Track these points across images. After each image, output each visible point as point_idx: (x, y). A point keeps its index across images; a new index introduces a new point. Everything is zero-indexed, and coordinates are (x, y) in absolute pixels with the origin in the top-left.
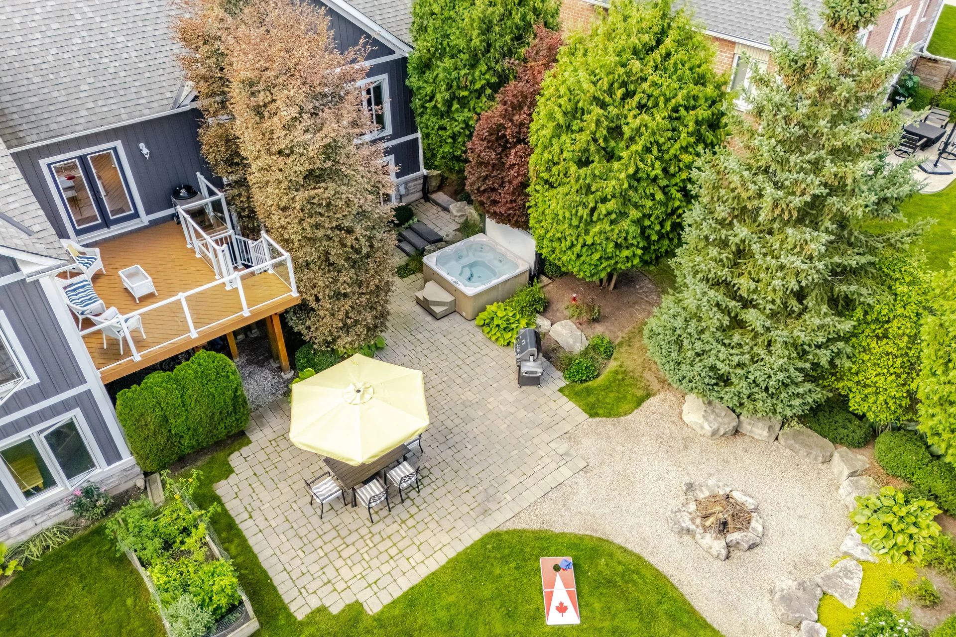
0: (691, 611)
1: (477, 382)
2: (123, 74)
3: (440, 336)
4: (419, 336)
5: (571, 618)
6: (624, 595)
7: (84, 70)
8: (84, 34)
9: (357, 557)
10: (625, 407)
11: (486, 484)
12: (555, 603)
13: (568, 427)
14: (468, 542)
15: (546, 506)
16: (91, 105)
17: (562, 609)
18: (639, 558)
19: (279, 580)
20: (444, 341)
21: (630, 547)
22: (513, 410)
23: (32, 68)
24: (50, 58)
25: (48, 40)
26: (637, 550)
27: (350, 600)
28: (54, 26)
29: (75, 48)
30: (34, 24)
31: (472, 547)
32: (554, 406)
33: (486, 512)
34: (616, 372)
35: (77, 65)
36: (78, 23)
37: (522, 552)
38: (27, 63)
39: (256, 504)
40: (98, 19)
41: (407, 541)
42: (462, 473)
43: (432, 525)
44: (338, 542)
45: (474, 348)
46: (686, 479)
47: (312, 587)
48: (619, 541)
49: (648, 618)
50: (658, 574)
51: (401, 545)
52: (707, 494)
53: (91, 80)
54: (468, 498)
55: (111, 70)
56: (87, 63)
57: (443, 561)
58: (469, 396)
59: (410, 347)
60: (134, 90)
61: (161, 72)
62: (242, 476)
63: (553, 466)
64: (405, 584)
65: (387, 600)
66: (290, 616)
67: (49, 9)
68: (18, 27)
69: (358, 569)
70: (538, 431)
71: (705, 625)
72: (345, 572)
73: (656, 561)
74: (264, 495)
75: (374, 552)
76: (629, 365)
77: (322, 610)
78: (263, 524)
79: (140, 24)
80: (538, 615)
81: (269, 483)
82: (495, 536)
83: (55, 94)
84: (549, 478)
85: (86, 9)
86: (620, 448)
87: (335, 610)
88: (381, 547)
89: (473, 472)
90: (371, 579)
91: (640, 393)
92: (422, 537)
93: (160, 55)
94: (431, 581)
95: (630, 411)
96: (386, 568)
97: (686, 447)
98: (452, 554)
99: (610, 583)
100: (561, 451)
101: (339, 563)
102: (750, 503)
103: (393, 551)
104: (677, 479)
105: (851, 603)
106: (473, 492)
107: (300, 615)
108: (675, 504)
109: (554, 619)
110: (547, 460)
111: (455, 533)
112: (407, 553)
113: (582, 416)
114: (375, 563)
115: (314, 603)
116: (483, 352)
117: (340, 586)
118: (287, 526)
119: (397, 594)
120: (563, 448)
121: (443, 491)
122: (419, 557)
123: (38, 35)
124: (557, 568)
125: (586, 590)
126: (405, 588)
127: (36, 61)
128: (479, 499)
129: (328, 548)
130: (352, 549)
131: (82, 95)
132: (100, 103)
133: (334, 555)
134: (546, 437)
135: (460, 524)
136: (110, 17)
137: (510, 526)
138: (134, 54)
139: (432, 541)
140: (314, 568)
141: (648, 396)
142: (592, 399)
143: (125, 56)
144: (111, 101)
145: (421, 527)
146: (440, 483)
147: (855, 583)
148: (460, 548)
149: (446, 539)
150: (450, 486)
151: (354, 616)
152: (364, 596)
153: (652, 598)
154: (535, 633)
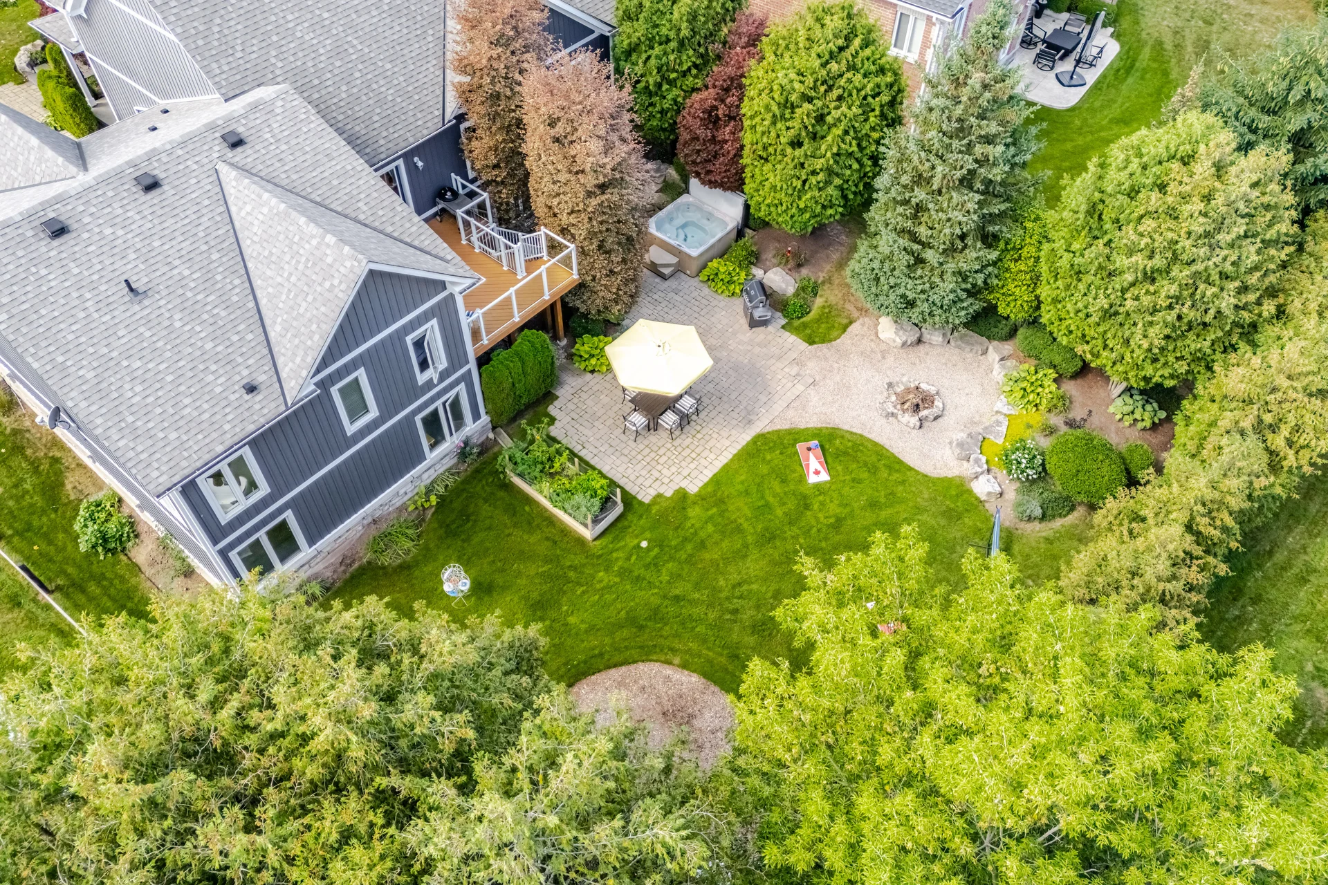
0: (900, 462)
2: (399, 100)
3: (672, 294)
4: (656, 297)
5: (824, 477)
6: (855, 459)
7: (371, 102)
8: (360, 67)
9: (670, 462)
10: (834, 333)
11: (744, 403)
12: (812, 470)
13: (795, 356)
14: (744, 443)
15: (791, 413)
16: (385, 134)
17: (817, 472)
18: (861, 436)
20: (676, 297)
21: (854, 430)
22: (749, 348)
23: (334, 108)
24: (344, 95)
25: (337, 79)
26: (859, 432)
27: (677, 487)
28: (338, 63)
29: (358, 82)
30: (322, 65)
31: (747, 445)
32: (780, 341)
33: (750, 422)
34: (824, 307)
35: (364, 98)
36: (354, 57)
37: (782, 444)
38: (329, 103)
39: (583, 439)
40: (367, 50)
41: (700, 448)
42: (725, 399)
43: (715, 436)
44: (653, 455)
45: (704, 301)
46: (887, 380)
47: (647, 483)
48: (846, 427)
49: (873, 470)
50: (876, 444)
51: (698, 451)
52: (902, 388)
53: (378, 111)
54: (734, 415)
55: (390, 98)
56: (371, 95)
57: (730, 456)
59: (652, 307)
60: (411, 113)
61: (425, 92)
62: (565, 421)
63: (790, 384)
64: (708, 474)
65: (701, 484)
66: (641, 503)
67: (329, 48)
68: (312, 70)
69: (673, 469)
70: (773, 361)
71: (910, 469)
72: (665, 472)
73: (874, 436)
74: (586, 432)
75: (680, 458)
76: (833, 300)
77: (660, 495)
78: (595, 451)
79: (398, 48)
80: (802, 479)
81: (585, 423)
82: (761, 436)
83: (357, 128)
84: (789, 394)
85: (355, 42)
86: (836, 365)
87: (669, 494)
88: (685, 453)
89: (733, 397)
90: (685, 473)
91: (845, 321)
92: (710, 444)
93: (421, 76)
94: (726, 468)
95: (838, 337)
96: (692, 466)
97: (884, 358)
98: (735, 452)
99: (845, 453)
100: (793, 372)
101: (659, 467)
102: (933, 390)
103: (694, 455)
104: (880, 381)
105: (1000, 441)
106: (737, 410)
107: (647, 500)
108: (881, 398)
109: (813, 479)
110: (784, 381)
111: (732, 438)
112: (704, 455)
113: (804, 345)
114: (683, 464)
115: (653, 493)
116: (714, 303)
117: (666, 480)
118: (612, 450)
119: (706, 480)
120: (795, 370)
121: (714, 413)
122: (712, 456)
123: (329, 75)
124: (809, 449)
125: (830, 460)
126: (710, 475)
127: (335, 100)
128: (743, 414)
129: (648, 459)
130: (664, 459)
131: (376, 125)
132: (391, 130)
133: (653, 463)
134: (780, 365)
135: (734, 432)
136: (375, 46)
137: (768, 429)
138: (402, 79)
139: (718, 445)
140: (644, 473)
141: (851, 323)
142: (808, 331)
143: (396, 82)
144: (398, 127)
145: (707, 437)
146: (711, 407)
147: (1003, 429)
148: (739, 447)
149: (727, 443)
150: (719, 409)
151: (682, 495)
152: (684, 484)
153: (874, 458)
154: (802, 489)
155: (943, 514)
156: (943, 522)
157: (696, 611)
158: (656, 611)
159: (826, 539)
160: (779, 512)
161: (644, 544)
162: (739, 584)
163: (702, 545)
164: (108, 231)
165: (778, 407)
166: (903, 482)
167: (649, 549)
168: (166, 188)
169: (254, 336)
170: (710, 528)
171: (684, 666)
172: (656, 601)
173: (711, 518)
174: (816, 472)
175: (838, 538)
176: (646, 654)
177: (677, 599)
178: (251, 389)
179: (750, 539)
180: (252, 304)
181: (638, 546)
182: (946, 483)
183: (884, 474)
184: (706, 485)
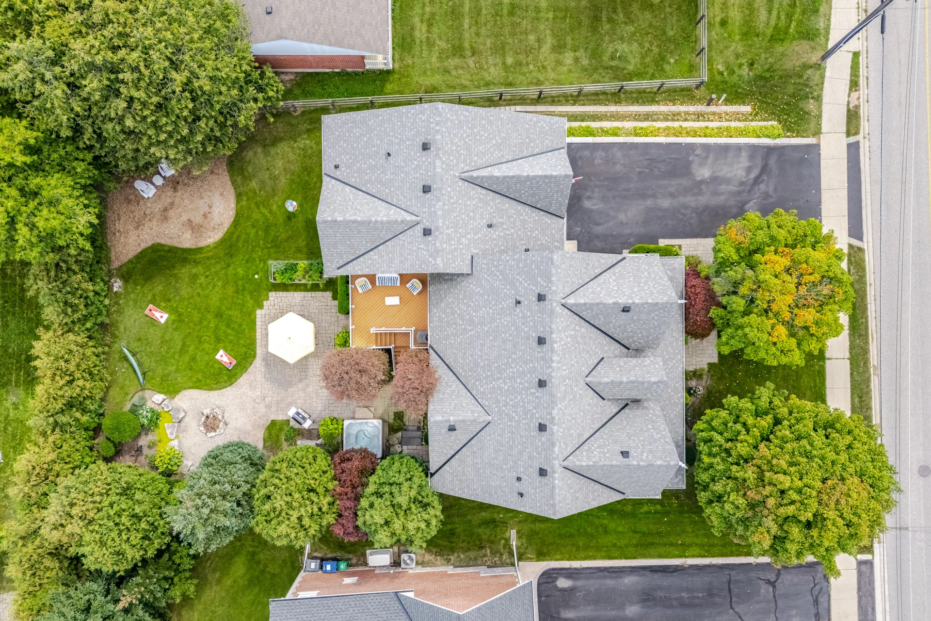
0: (198, 388)
1: (314, 396)
3: (347, 402)
5: (218, 357)
6: (214, 375)
10: (267, 436)
12: (224, 356)
13: (273, 410)
14: (258, 348)
15: (253, 379)
18: (220, 389)
19: (285, 294)
21: (224, 390)
26: (222, 391)
27: (265, 308)
31: (256, 349)
32: (285, 412)
37: (244, 360)
39: (316, 300)
45: (331, 409)
46: (229, 426)
47: (276, 300)
48: (229, 388)
49: (204, 376)
50: (211, 389)
52: (221, 426)
57: (257, 338)
58: (310, 389)
61: (444, 349)
62: (329, 302)
63: (263, 392)
65: (258, 316)
66: (271, 291)
69: (272, 314)
70: (279, 398)
72: (274, 311)
73: (216, 393)
74: (317, 304)
77: (268, 299)
78: (306, 298)
79: (463, 352)
80: (226, 350)
81: (321, 308)
82: (254, 357)
84: (260, 387)
85: (472, 333)
86: (254, 418)
87: (265, 303)
89: (279, 367)
90: (266, 316)
91: (268, 445)
94: (254, 330)
95: (264, 435)
96: (267, 322)
98: (258, 341)
99: (219, 375)
100: (267, 399)
101: (278, 311)
104: (232, 423)
105: (166, 425)
106: (272, 361)
107: (270, 294)
108: (226, 415)
109: (221, 353)
110: (267, 392)
111: (263, 346)
112: (267, 330)
113: (273, 417)
115: (271, 299)
116: (326, 410)
117: (271, 308)
118: (300, 304)
119: (257, 320)
120: (267, 401)
122: (264, 332)
124: (231, 363)
125: (221, 367)
126: (257, 322)
128: (269, 361)
131: (441, 314)
132: (437, 319)
134: (275, 399)
135: (265, 350)
136: (468, 341)
137: (254, 364)
138: (452, 342)
139: (265, 339)
140: (281, 304)
141: (264, 446)
142: (278, 427)
144: (437, 323)
147: (168, 432)
148: (258, 345)
149: (264, 343)
151: (261, 307)
152: (263, 312)
153: (208, 381)
154: (222, 345)
155: (168, 375)
156: (166, 372)
157: (218, 267)
158: (231, 256)
159: (199, 331)
160: (223, 328)
161: (256, 276)
162: (213, 288)
163: (237, 292)
164: (416, 163)
165: (259, 377)
166: (190, 378)
167: (253, 275)
168: (422, 194)
169: (352, 181)
170: (240, 301)
171: (208, 246)
172: (235, 259)
173: (244, 306)
174: (222, 356)
175: (196, 333)
176: (223, 241)
177: (229, 266)
178: (336, 167)
179: (224, 308)
180: (363, 189)
181: (257, 273)
182: (177, 392)
183: (200, 376)
184: (255, 317)
